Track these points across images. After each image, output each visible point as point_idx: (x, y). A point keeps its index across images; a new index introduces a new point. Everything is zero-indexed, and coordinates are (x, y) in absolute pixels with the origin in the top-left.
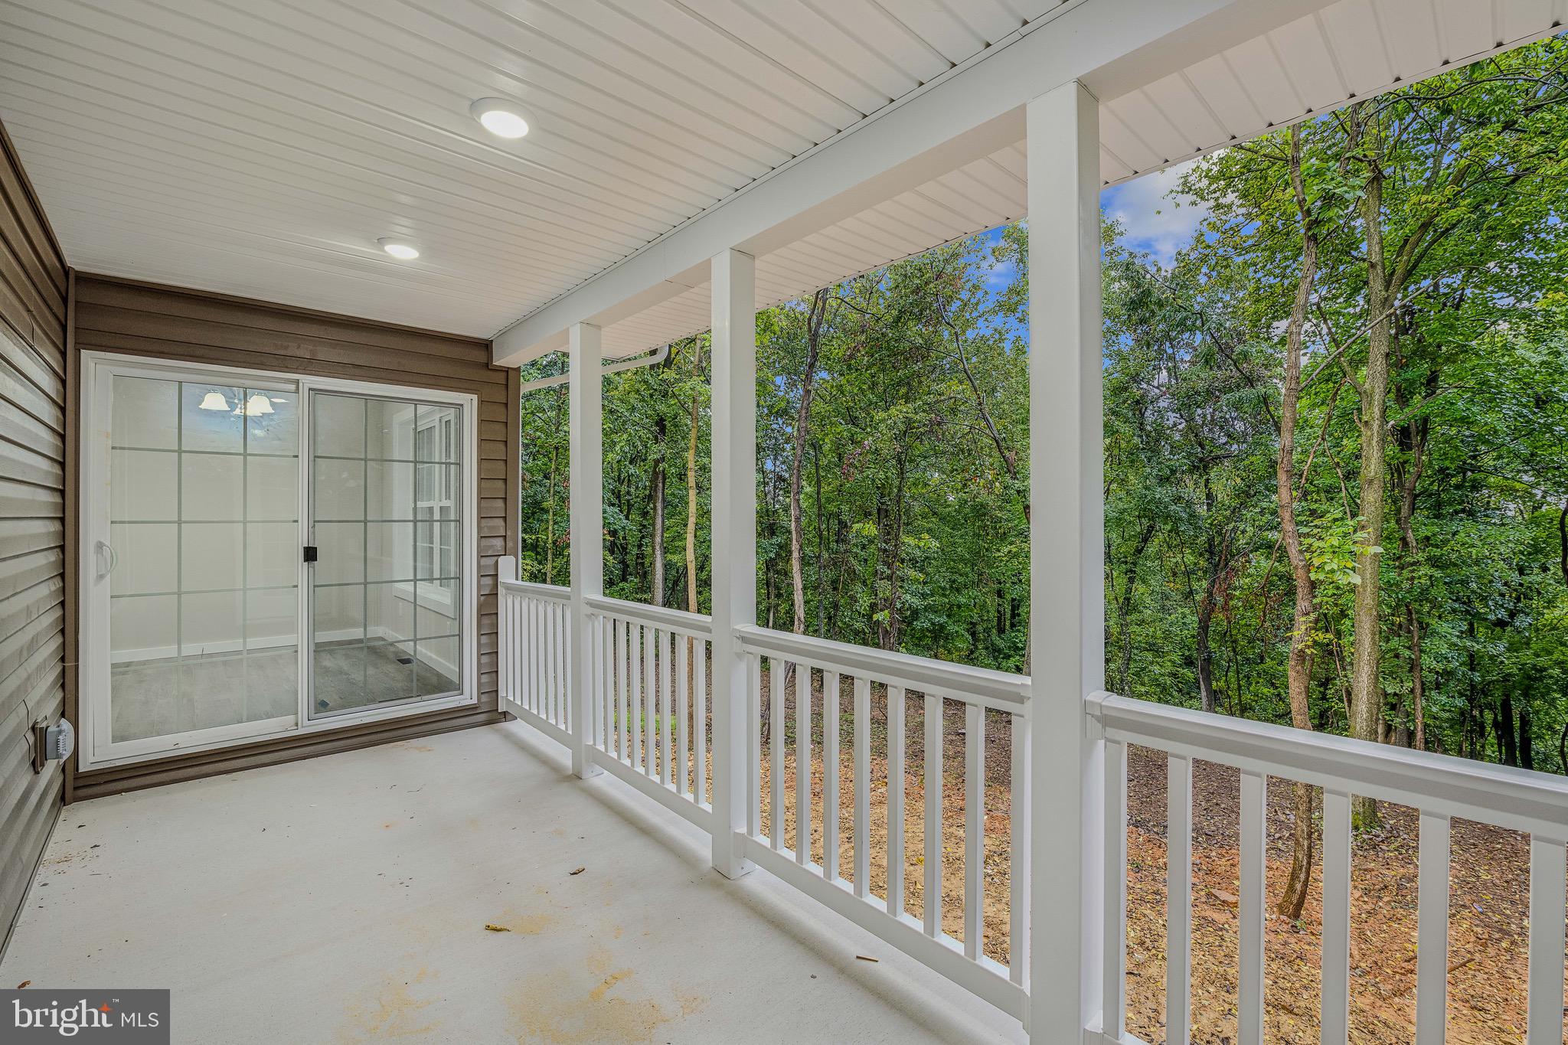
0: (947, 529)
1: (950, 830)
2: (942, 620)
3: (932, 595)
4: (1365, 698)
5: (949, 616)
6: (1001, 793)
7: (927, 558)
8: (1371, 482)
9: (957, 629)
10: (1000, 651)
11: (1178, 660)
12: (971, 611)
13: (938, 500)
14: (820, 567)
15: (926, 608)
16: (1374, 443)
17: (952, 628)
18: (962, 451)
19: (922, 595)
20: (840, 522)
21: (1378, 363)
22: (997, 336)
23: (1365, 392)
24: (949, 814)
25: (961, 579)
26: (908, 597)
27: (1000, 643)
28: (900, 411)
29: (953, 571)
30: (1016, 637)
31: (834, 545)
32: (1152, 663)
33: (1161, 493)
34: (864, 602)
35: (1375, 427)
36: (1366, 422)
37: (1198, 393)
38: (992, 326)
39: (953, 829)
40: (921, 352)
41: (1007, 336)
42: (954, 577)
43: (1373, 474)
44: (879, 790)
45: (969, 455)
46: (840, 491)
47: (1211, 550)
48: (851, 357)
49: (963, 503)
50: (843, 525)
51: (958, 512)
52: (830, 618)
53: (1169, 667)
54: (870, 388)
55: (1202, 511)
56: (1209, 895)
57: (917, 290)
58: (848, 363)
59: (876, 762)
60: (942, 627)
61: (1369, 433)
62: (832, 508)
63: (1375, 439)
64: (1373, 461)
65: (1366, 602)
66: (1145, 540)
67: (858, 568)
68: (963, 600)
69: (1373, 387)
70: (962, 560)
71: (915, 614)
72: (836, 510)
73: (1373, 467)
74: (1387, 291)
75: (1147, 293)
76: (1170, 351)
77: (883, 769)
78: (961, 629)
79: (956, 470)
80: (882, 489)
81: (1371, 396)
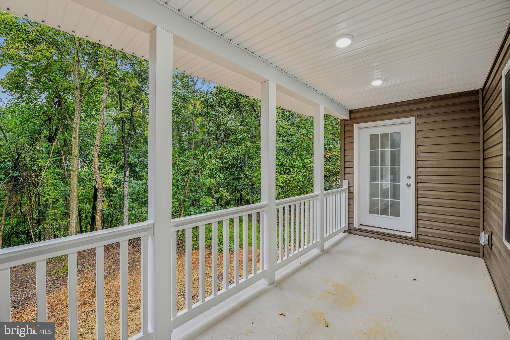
4: (74, 226)
8: (76, 157)
16: (77, 144)
21: (78, 119)
23: (74, 127)
35: (77, 140)
36: (74, 137)
43: (77, 154)
61: (75, 141)
63: (77, 143)
64: (77, 150)
65: (75, 195)
69: (76, 126)
73: (76, 152)
74: (81, 98)
81: (76, 129)
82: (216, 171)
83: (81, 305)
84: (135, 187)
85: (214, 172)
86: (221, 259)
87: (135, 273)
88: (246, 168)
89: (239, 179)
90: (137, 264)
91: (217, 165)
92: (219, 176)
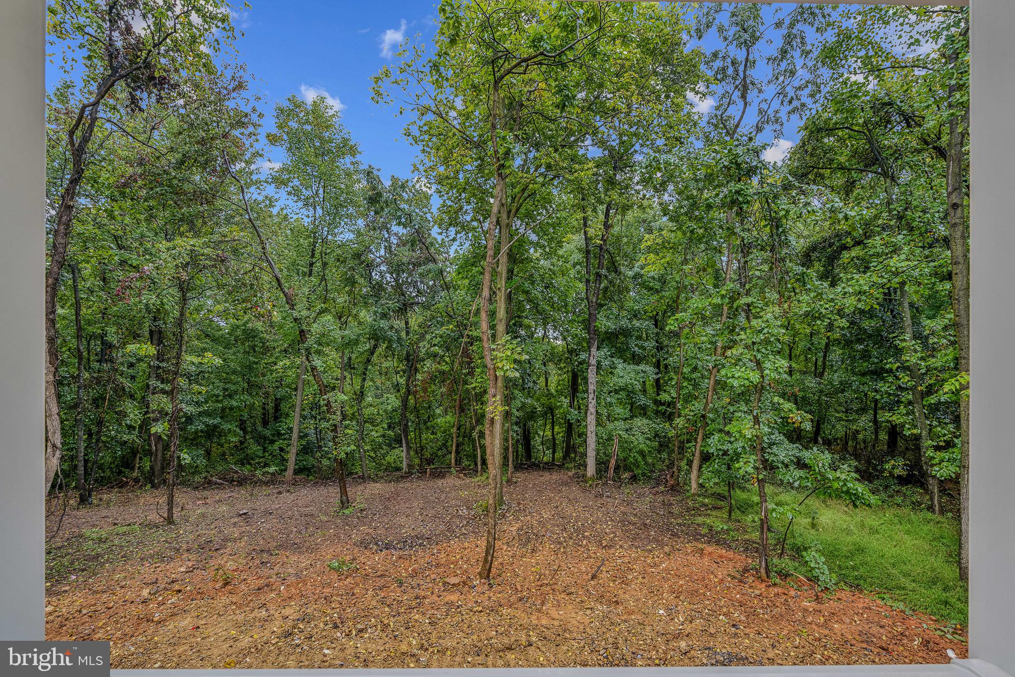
0: (220, 348)
1: (253, 615)
2: (216, 422)
3: (206, 402)
5: (222, 418)
6: (287, 557)
7: (202, 372)
8: (501, 320)
9: (229, 426)
10: (265, 438)
11: (386, 426)
12: (242, 411)
13: (210, 325)
14: (79, 387)
15: (200, 414)
16: (503, 299)
17: (226, 426)
18: (245, 285)
19: (197, 403)
20: (104, 343)
22: (268, 202)
23: (499, 272)
24: (249, 599)
25: (233, 387)
26: (184, 405)
27: (268, 433)
28: (185, 243)
29: (227, 381)
30: (280, 426)
31: (96, 365)
32: (372, 431)
33: (383, 324)
34: (134, 414)
35: (503, 291)
36: (499, 288)
37: (403, 264)
38: (263, 193)
39: (255, 613)
40: (206, 197)
41: (275, 203)
42: (227, 386)
44: (170, 602)
45: (251, 288)
46: (104, 314)
47: (407, 358)
48: (125, 185)
49: (235, 328)
50: (108, 346)
51: (230, 334)
52: (90, 435)
53: (381, 432)
54: (146, 220)
55: (403, 334)
56: (445, 583)
57: (202, 142)
58: (123, 189)
59: (159, 569)
60: (215, 427)
61: (500, 294)
62: (96, 330)
66: (372, 353)
67: (127, 383)
68: (234, 403)
69: (502, 270)
70: (234, 372)
71: (189, 419)
72: (99, 331)
74: (508, 220)
75: (379, 195)
76: (386, 236)
77: (168, 574)
78: (233, 426)
79: (238, 300)
80: (157, 314)
81: (501, 274)
82: (763, 350)
83: (459, 584)
84: (622, 377)
85: (758, 350)
86: (770, 603)
87: (574, 554)
88: (906, 340)
89: (879, 373)
90: (586, 534)
91: (768, 333)
92: (774, 363)
